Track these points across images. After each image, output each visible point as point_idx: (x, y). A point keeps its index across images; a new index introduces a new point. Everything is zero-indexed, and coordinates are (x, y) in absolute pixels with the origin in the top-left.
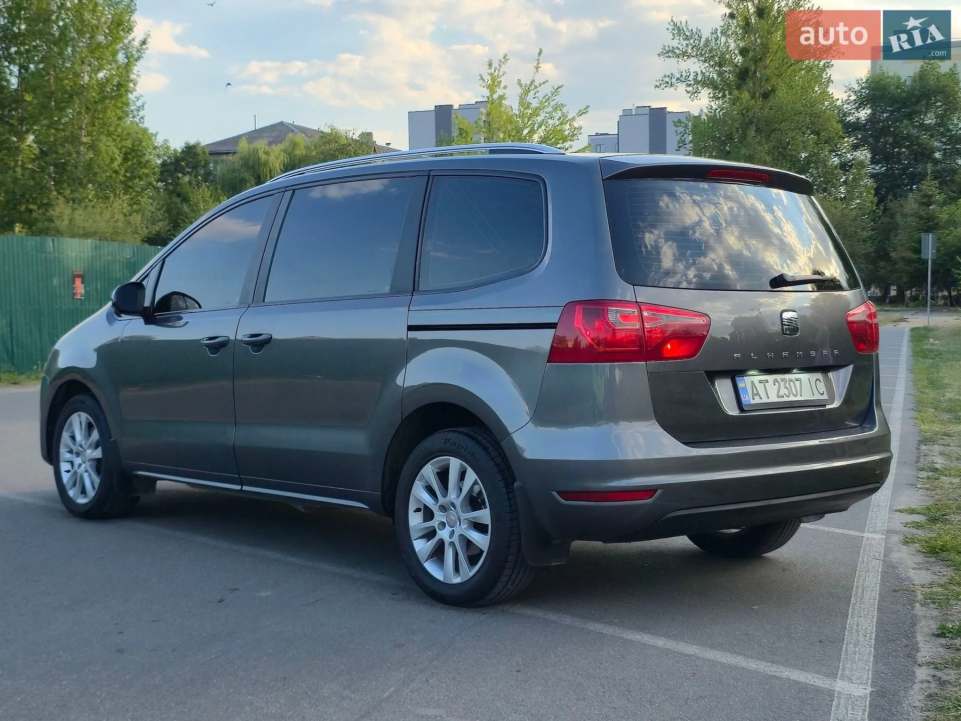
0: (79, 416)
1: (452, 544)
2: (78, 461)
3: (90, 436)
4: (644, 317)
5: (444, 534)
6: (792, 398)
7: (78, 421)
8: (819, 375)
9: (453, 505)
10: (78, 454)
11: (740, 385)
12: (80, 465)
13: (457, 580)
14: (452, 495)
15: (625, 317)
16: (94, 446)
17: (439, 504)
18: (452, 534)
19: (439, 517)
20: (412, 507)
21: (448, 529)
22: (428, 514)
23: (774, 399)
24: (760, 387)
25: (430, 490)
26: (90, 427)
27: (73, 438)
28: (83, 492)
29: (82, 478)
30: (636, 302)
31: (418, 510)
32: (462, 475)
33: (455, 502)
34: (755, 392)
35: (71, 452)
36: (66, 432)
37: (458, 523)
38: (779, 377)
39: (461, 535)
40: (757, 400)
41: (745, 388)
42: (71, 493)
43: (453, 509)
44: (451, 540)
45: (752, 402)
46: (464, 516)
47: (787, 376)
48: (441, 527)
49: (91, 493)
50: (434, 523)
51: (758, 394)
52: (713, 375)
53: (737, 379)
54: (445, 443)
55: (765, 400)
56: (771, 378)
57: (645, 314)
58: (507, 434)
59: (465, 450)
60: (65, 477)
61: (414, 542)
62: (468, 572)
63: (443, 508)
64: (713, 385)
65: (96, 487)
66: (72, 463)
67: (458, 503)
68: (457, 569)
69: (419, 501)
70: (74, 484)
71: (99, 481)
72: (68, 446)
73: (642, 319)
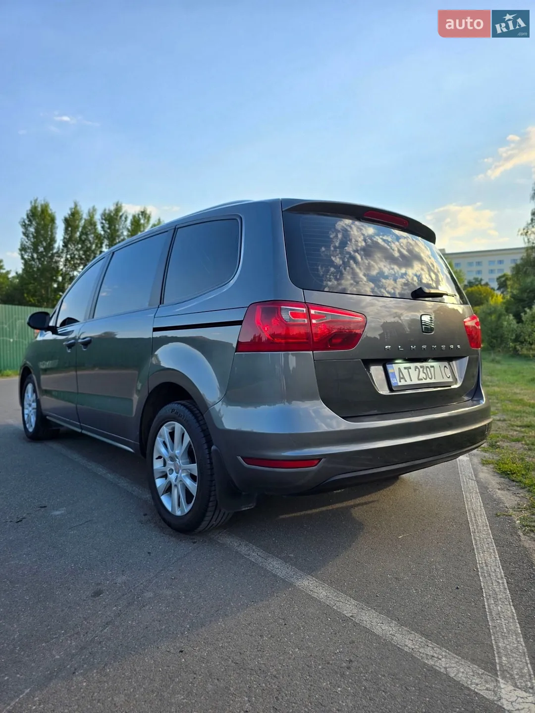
1: (176, 486)
4: (311, 315)
5: (172, 477)
6: (428, 381)
8: (446, 364)
9: (177, 457)
11: (390, 371)
13: (179, 513)
14: (177, 449)
15: (295, 315)
17: (170, 455)
18: (177, 478)
19: (170, 465)
20: (155, 455)
21: (174, 475)
23: (415, 381)
24: (405, 372)
25: (165, 445)
30: (305, 303)
31: (159, 458)
32: (182, 436)
33: (178, 455)
34: (401, 376)
38: (418, 364)
39: (182, 481)
40: (403, 383)
41: (394, 373)
43: (177, 460)
44: (176, 483)
45: (400, 384)
46: (184, 466)
47: (424, 364)
48: (171, 471)
49: (33, 426)
50: (167, 469)
51: (403, 378)
52: (368, 363)
53: (388, 366)
54: (172, 412)
55: (409, 382)
56: (412, 365)
57: (312, 312)
58: (207, 408)
59: (183, 418)
61: (156, 480)
62: (187, 509)
63: (172, 459)
64: (369, 370)
65: (35, 423)
67: (180, 455)
68: (179, 504)
69: (159, 452)
71: (36, 420)
73: (310, 317)
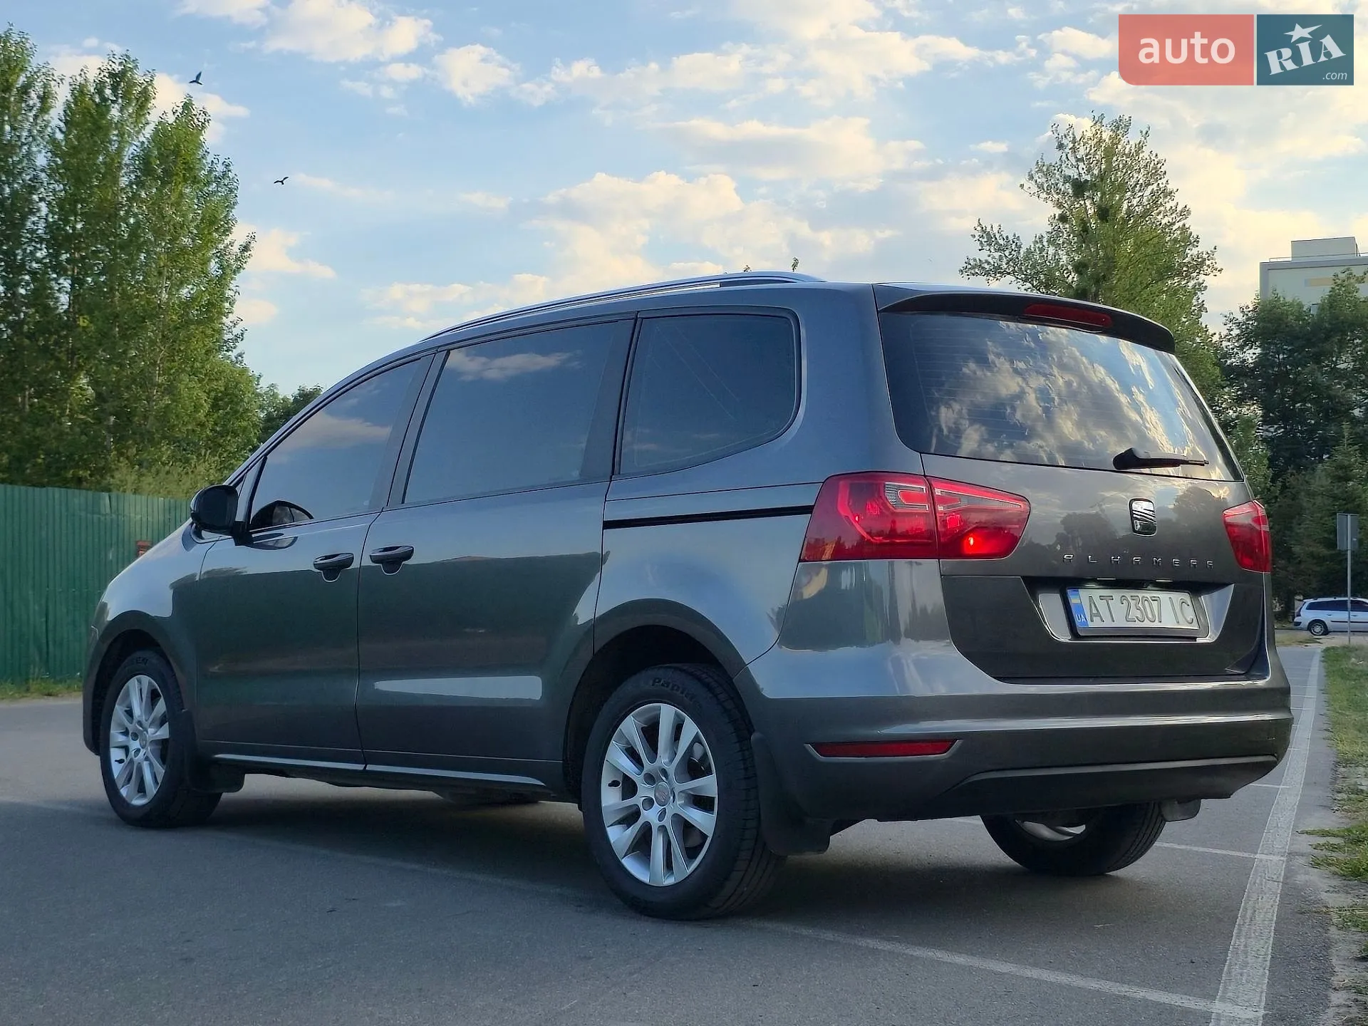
0: (139, 681)
1: (663, 829)
2: (135, 745)
3: (153, 709)
4: (935, 498)
5: (650, 815)
6: (1147, 624)
7: (137, 689)
8: (1186, 597)
9: (664, 772)
10: (135, 736)
11: (1073, 600)
12: (138, 751)
13: (670, 881)
14: (663, 758)
15: (907, 497)
16: (158, 722)
17: (645, 771)
18: (662, 815)
19: (644, 791)
20: (606, 778)
21: (657, 808)
22: (629, 788)
23: (1120, 623)
24: (1101, 605)
25: (632, 754)
26: (154, 696)
27: (130, 713)
28: (141, 789)
29: (140, 769)
30: (925, 476)
31: (614, 784)
32: (678, 729)
33: (666, 767)
34: (1095, 612)
35: (126, 733)
36: (119, 705)
37: (672, 798)
38: (1128, 593)
39: (676, 816)
40: (1096, 623)
41: (1080, 607)
42: (124, 792)
43: (664, 778)
44: (661, 823)
45: (1091, 625)
46: (679, 787)
47: (1141, 594)
48: (647, 806)
49: (152, 789)
50: (638, 800)
51: (1098, 615)
52: (1037, 584)
53: (1069, 592)
54: (653, 685)
55: (1108, 623)
56: (1116, 594)
57: (938, 492)
58: (742, 665)
59: (682, 693)
60: (116, 769)
61: (608, 829)
62: (684, 869)
63: (650, 779)
64: (1036, 600)
65: (160, 781)
66: (126, 749)
67: (671, 769)
68: (669, 866)
69: (616, 770)
70: (129, 780)
71: (164, 771)
72: (121, 725)
73: (933, 500)
